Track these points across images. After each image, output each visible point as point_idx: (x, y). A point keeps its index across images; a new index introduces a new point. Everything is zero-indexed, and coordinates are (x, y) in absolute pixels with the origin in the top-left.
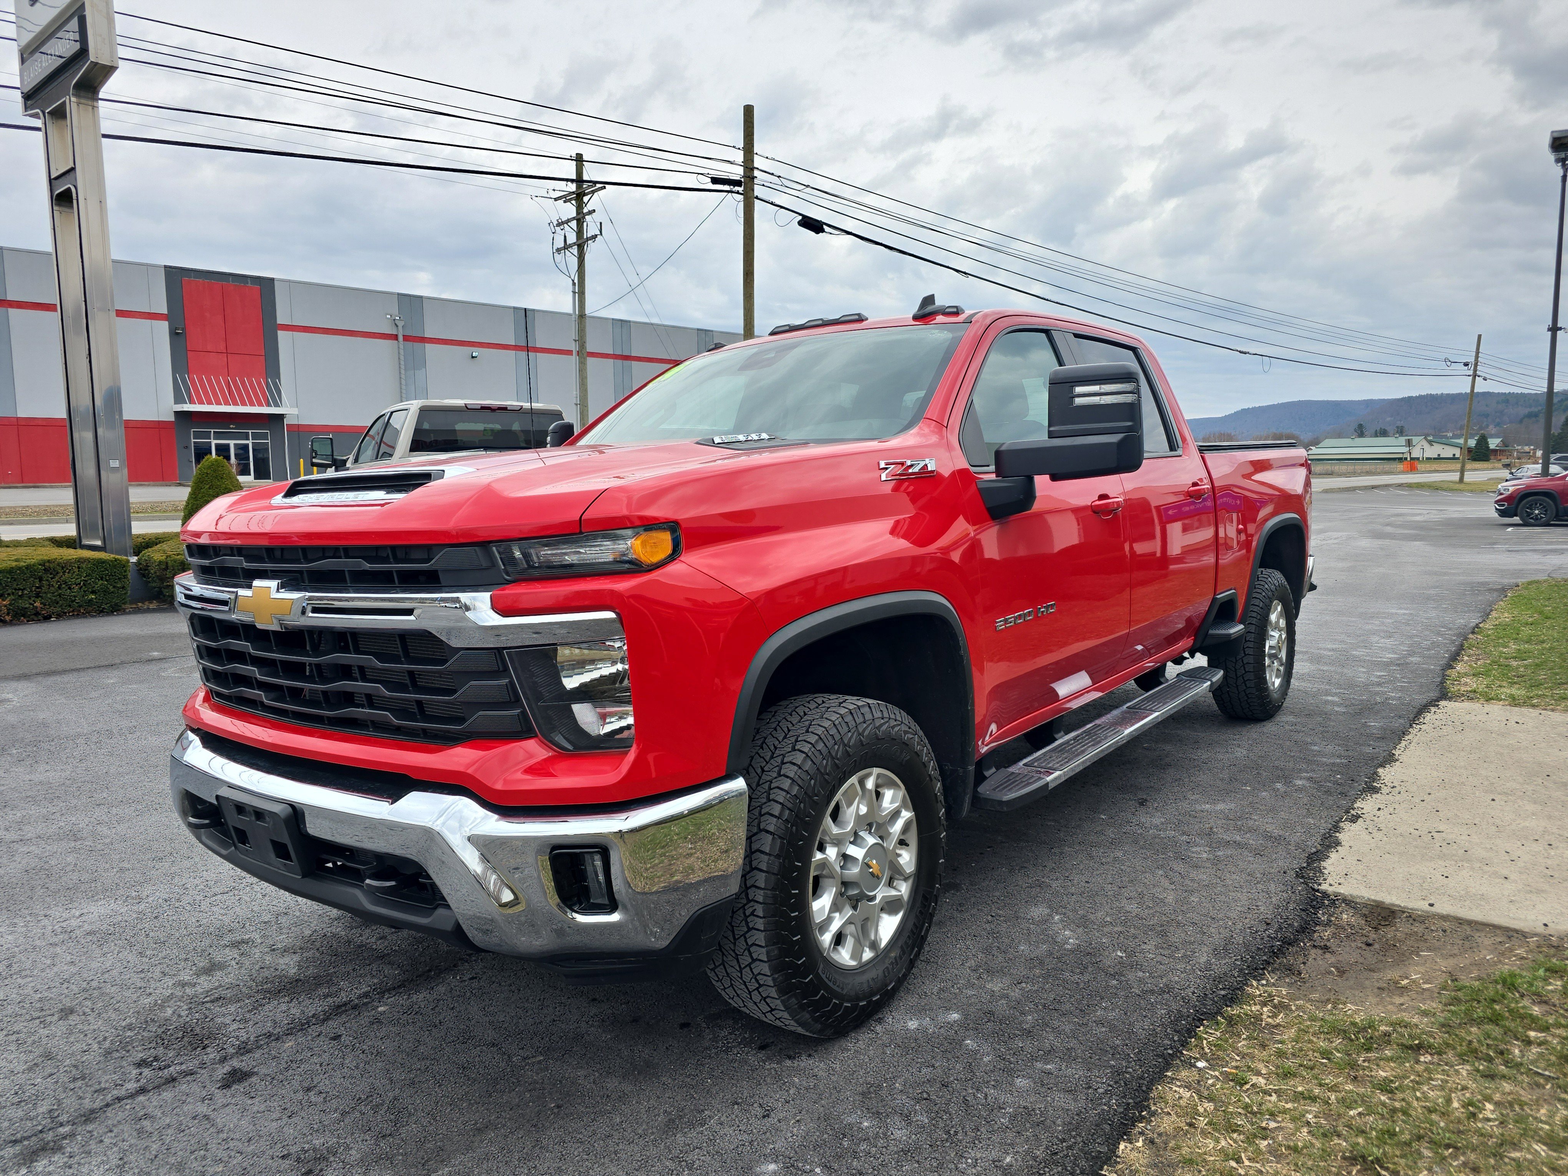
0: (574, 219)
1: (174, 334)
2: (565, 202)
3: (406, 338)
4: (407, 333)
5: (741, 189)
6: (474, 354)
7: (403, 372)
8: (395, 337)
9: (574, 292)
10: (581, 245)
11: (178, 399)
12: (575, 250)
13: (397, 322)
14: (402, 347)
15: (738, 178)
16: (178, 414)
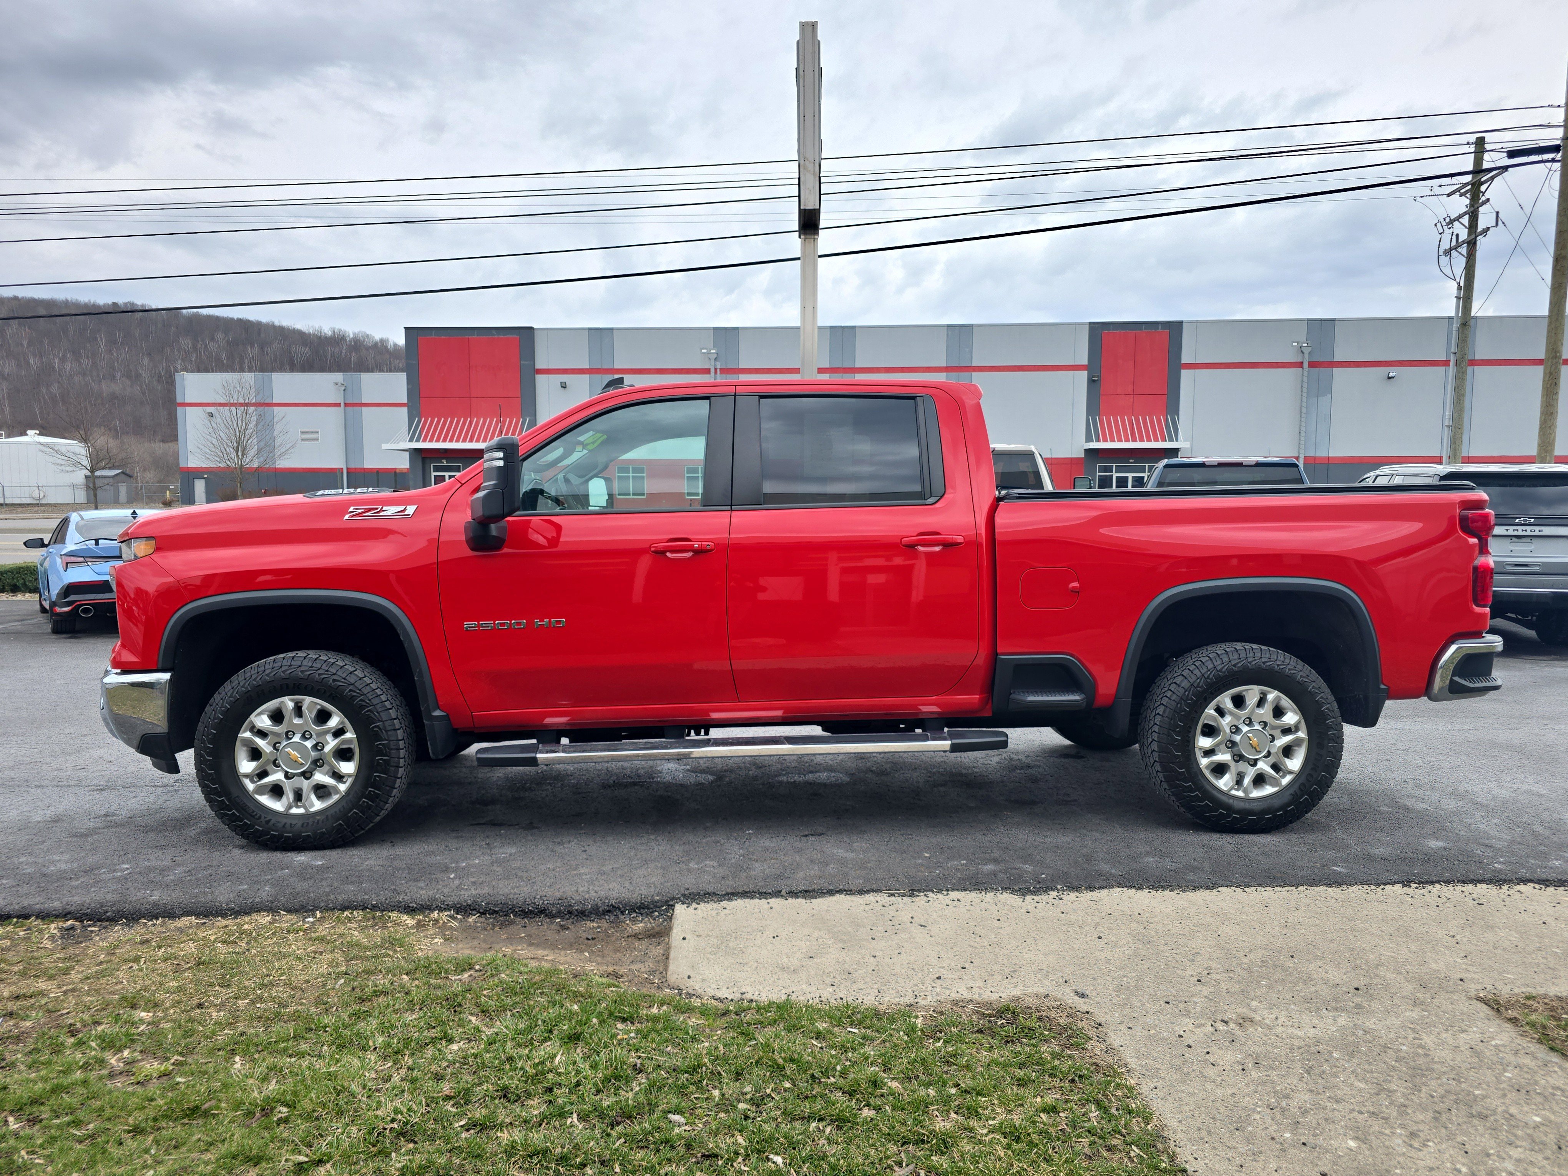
0: (1465, 213)
1: (1091, 382)
2: (1461, 196)
3: (1312, 365)
4: (1315, 359)
5: (1559, 156)
6: (1391, 375)
7: (1304, 399)
8: (1300, 365)
9: (1458, 298)
10: (1472, 244)
11: (1089, 439)
12: (1464, 250)
13: (1303, 349)
14: (1306, 374)
15: (1558, 142)
16: (1088, 451)
